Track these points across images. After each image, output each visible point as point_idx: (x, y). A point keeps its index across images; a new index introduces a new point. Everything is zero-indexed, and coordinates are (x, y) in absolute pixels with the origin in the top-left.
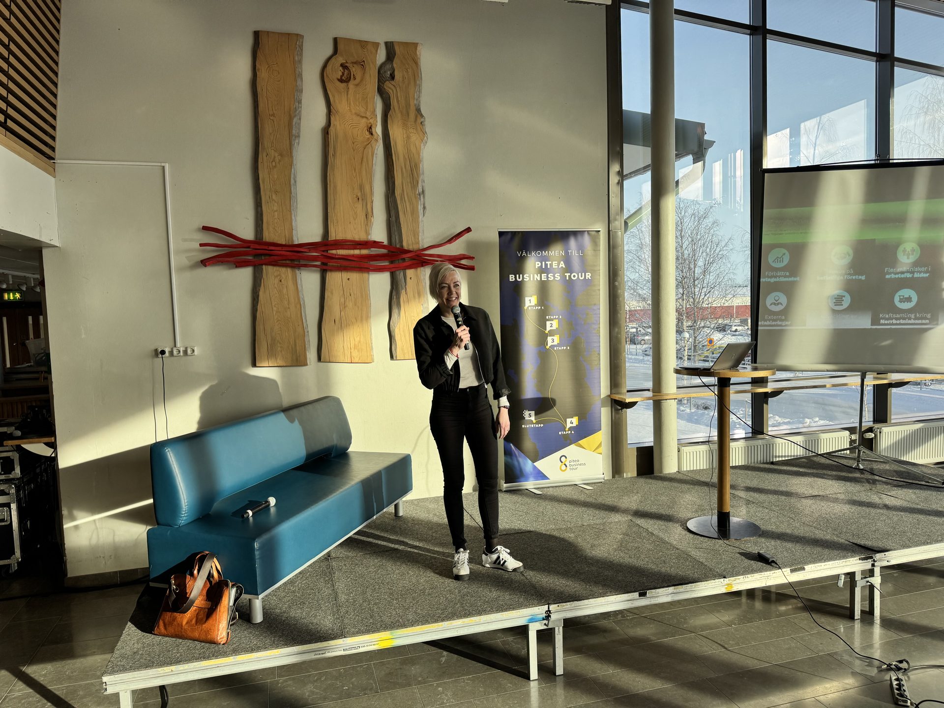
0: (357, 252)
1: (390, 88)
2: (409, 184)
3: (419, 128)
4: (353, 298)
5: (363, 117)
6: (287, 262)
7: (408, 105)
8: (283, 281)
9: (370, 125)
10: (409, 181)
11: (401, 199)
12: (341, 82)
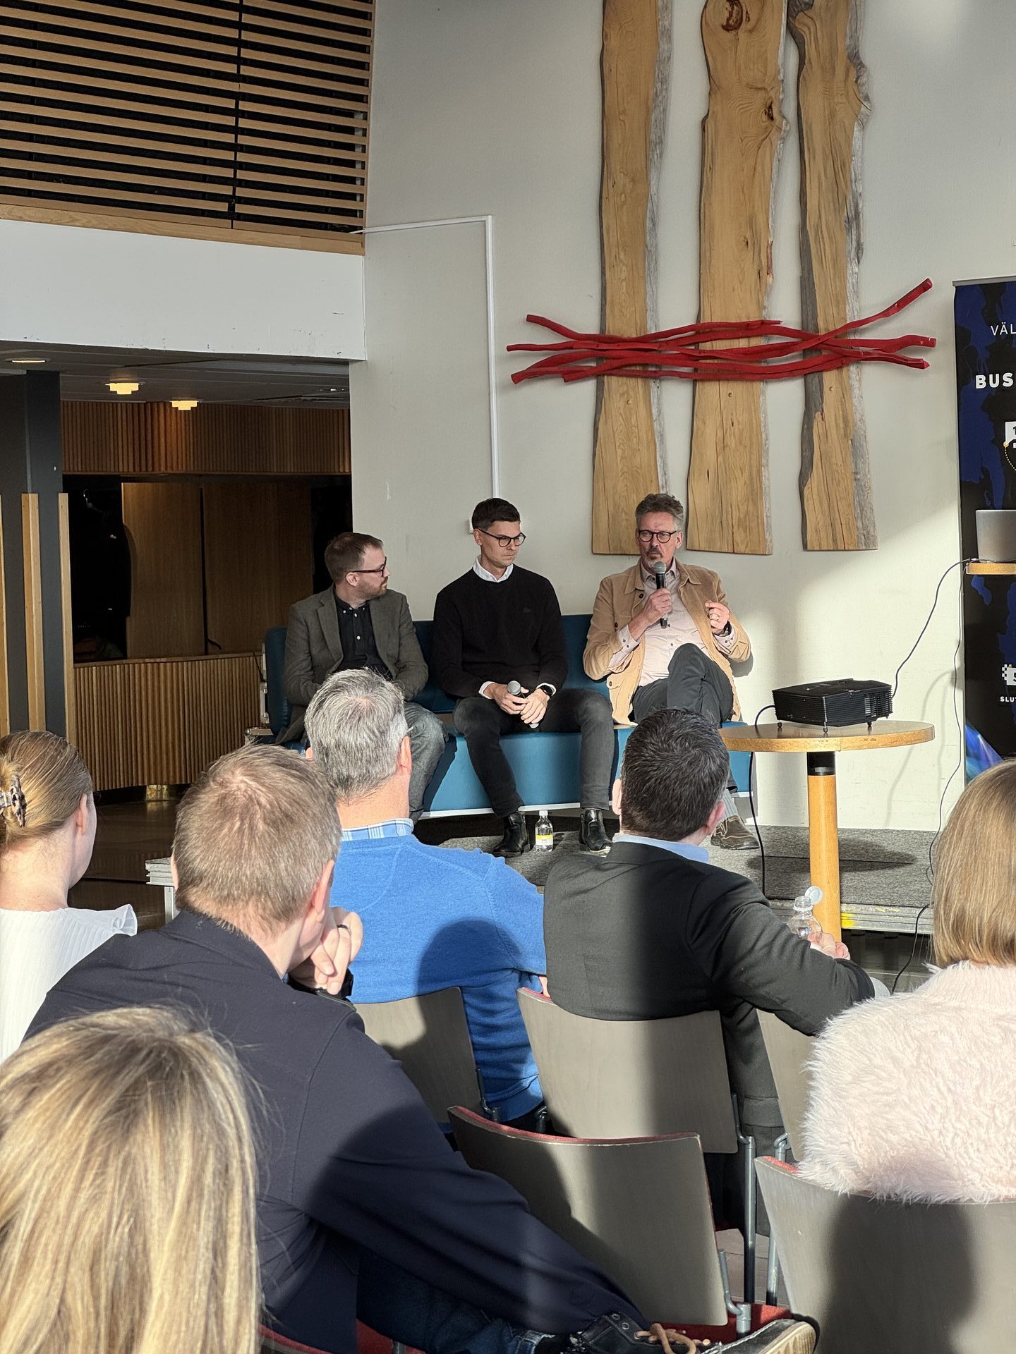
0: (742, 343)
1: (805, 25)
2: (832, 204)
3: (851, 93)
4: (736, 430)
5: (758, 89)
6: (638, 369)
7: (833, 52)
8: (630, 402)
9: (769, 102)
10: (830, 198)
11: (817, 234)
12: (728, 30)
